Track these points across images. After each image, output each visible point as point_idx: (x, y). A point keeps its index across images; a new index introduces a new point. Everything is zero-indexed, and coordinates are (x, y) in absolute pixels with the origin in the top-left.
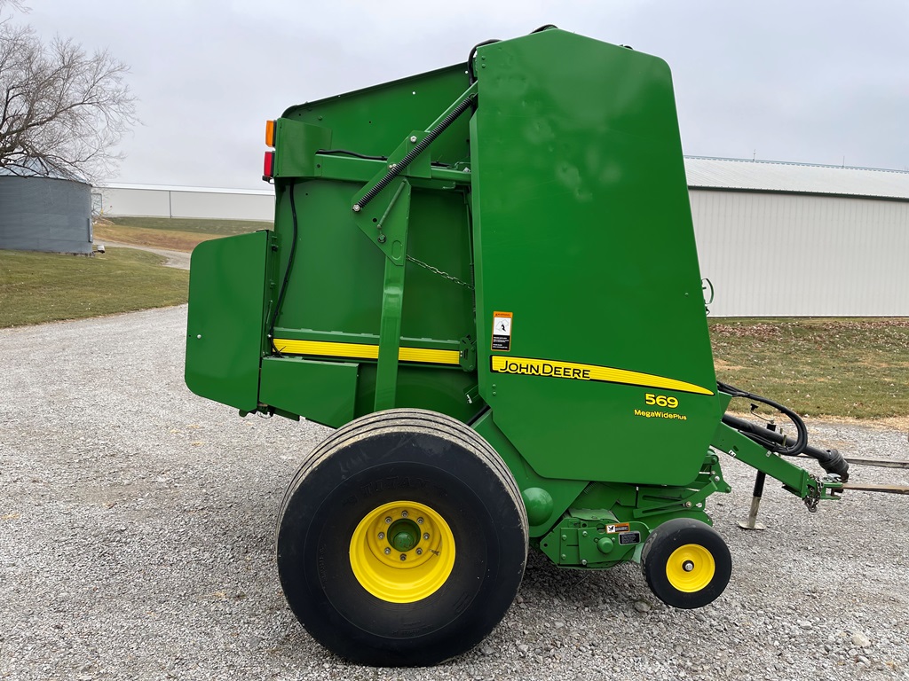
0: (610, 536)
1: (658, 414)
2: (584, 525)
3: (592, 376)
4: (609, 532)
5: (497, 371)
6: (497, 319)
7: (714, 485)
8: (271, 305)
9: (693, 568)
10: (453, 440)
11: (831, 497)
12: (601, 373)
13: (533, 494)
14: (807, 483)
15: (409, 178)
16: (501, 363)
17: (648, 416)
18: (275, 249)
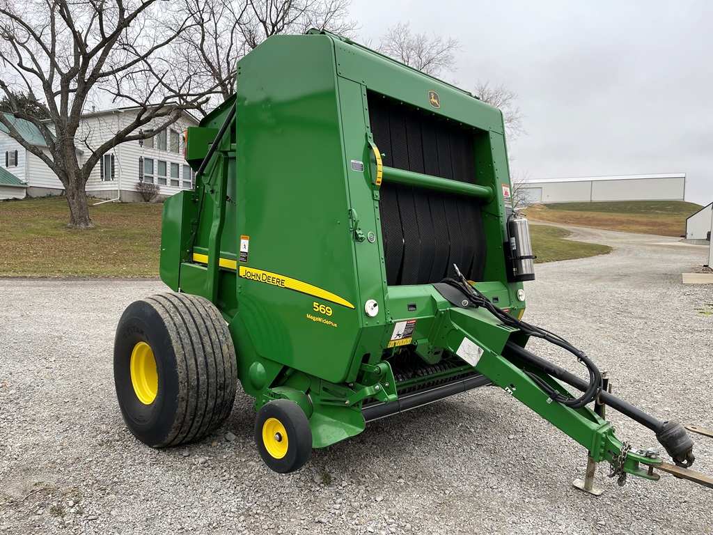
1: (320, 319)
2: (272, 396)
3: (285, 284)
5: (242, 277)
6: (242, 241)
7: (368, 391)
8: (192, 233)
9: (280, 439)
10: (157, 309)
11: (647, 476)
12: (291, 283)
13: (259, 367)
14: (602, 447)
15: (222, 152)
16: (243, 271)
17: (314, 320)
18: (195, 202)
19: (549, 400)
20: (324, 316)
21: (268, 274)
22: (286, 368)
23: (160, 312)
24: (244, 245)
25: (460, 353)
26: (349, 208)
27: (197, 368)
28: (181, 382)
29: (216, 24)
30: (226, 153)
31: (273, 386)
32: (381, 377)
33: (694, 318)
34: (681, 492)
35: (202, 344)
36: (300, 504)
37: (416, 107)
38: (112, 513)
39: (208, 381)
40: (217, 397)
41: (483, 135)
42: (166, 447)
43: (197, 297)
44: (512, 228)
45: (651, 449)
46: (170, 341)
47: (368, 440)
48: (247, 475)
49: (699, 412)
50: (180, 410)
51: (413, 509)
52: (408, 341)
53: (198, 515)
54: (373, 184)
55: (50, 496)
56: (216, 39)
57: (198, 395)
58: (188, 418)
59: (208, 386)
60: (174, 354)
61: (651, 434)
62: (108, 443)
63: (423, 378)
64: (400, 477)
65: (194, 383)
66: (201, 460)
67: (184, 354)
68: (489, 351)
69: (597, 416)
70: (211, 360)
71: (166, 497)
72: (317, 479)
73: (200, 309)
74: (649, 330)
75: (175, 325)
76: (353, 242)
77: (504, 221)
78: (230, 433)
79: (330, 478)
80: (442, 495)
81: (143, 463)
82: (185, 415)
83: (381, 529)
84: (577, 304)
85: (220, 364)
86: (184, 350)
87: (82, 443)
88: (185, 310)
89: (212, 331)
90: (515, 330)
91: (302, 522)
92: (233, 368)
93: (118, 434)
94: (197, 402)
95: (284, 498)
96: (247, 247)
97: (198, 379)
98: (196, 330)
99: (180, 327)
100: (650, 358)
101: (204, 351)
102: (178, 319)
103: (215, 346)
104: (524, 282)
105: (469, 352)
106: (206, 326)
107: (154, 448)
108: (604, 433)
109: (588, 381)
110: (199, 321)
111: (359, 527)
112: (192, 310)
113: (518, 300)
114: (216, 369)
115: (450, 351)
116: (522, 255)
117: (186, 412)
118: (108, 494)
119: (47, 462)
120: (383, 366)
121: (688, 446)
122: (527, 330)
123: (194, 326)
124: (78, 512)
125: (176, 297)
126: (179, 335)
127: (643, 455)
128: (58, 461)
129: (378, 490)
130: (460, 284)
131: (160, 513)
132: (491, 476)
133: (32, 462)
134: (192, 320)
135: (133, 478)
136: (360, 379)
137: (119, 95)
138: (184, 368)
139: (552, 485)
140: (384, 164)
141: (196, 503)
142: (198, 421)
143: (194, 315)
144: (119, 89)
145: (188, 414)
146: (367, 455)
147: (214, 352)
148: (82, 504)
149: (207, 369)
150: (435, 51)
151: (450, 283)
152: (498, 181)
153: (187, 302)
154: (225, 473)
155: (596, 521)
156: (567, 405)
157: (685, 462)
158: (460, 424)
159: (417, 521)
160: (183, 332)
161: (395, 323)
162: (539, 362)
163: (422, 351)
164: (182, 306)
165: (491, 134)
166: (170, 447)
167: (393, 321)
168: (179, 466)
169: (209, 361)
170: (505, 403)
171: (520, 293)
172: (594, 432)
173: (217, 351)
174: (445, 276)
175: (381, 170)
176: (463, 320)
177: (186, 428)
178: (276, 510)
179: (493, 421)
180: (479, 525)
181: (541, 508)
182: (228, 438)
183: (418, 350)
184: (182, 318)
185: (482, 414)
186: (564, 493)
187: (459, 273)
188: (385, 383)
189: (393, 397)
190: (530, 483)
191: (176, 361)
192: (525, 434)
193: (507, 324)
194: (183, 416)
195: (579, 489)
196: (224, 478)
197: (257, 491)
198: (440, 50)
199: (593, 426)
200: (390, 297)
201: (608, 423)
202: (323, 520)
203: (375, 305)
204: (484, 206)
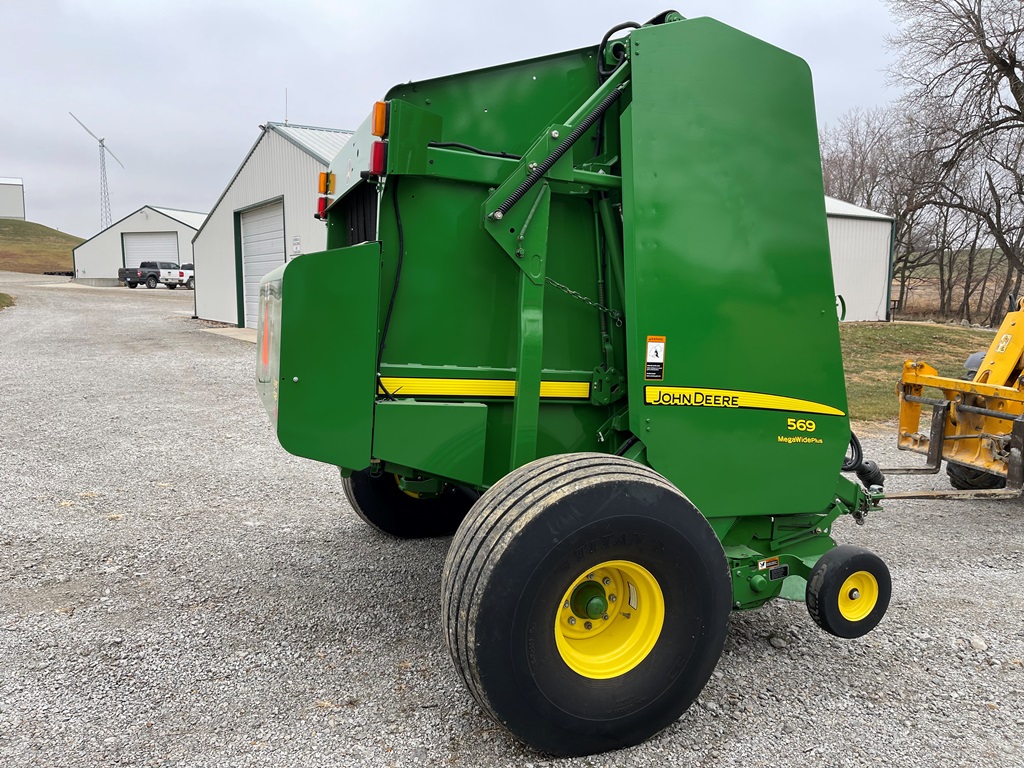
0: (761, 573)
1: (798, 439)
2: (737, 565)
3: (741, 403)
4: (760, 568)
5: (651, 404)
6: (651, 344)
12: (747, 399)
15: (549, 180)
16: (654, 394)
17: (790, 442)
20: (805, 434)
21: (706, 392)
24: (655, 351)
26: (837, 294)
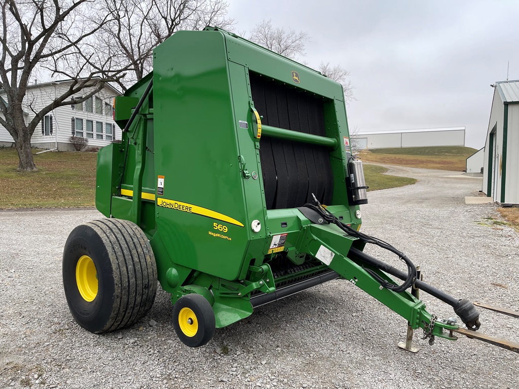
1: (218, 235)
2: (184, 292)
3: (193, 211)
5: (159, 206)
6: (159, 179)
7: (255, 285)
8: (120, 174)
9: (192, 323)
10: (97, 231)
11: (449, 337)
12: (196, 209)
13: (174, 271)
14: (417, 318)
15: (142, 114)
16: (160, 201)
17: (214, 236)
18: (122, 151)
19: (381, 287)
20: (222, 233)
21: (179, 203)
22: (193, 271)
23: (99, 233)
24: (161, 182)
25: (318, 256)
26: (239, 155)
27: (128, 273)
28: (116, 284)
29: (129, 19)
30: (145, 115)
31: (183, 285)
32: (264, 275)
33: (474, 227)
34: (471, 348)
35: (131, 255)
36: (207, 369)
37: (283, 82)
38: (67, 382)
39: (136, 282)
40: (143, 294)
41: (330, 102)
42: (105, 333)
43: (126, 221)
44: (351, 167)
45: (451, 319)
46: (107, 254)
47: (253, 321)
48: (166, 350)
49: (481, 293)
50: (116, 304)
51: (288, 368)
52: (281, 249)
53: (132, 381)
54: (255, 138)
55: (19, 371)
56: (129, 30)
57: (129, 293)
58: (121, 310)
59: (136, 286)
60: (111, 263)
61: (450, 308)
62: (60, 331)
63: (292, 275)
64: (278, 347)
65: (125, 284)
66: (132, 341)
67: (118, 263)
68: (339, 254)
69: (413, 297)
70: (138, 267)
71: (107, 369)
72: (219, 350)
73: (128, 230)
74: (444, 236)
75: (110, 242)
76: (242, 179)
77: (345, 162)
78: (152, 320)
79: (228, 349)
80: (308, 357)
81: (88, 345)
82: (119, 308)
83: (266, 384)
84: (395, 220)
85: (145, 270)
86: (118, 260)
87: (41, 332)
88: (118, 231)
89: (138, 246)
90: (356, 239)
91: (209, 382)
92: (154, 273)
93: (68, 324)
94: (128, 299)
95: (195, 365)
96: (163, 184)
97: (129, 281)
98: (126, 246)
99: (114, 244)
100: (445, 256)
101: (133, 261)
102: (113, 238)
103: (140, 257)
104: (360, 205)
105: (324, 255)
106: (134, 243)
107: (96, 334)
108: (419, 308)
109: (407, 273)
110: (128, 239)
111: (251, 383)
112: (123, 231)
113: (357, 218)
114: (142, 274)
115: (311, 255)
116: (359, 186)
117: (120, 306)
118: (63, 368)
119: (15, 346)
120: (265, 267)
121: (475, 316)
122: (364, 239)
123: (125, 243)
124: (42, 383)
125: (110, 221)
126: (114, 249)
127: (445, 323)
128: (24, 346)
129: (263, 356)
130: (317, 207)
131: (103, 381)
132: (341, 342)
133: (3, 348)
134: (123, 238)
135: (81, 356)
136: (248, 278)
137: (56, 71)
138: (119, 273)
139: (383, 347)
140: (262, 123)
141: (130, 372)
142: (129, 313)
143: (125, 235)
144: (56, 67)
145: (121, 307)
146: (253, 331)
147: (140, 261)
148: (44, 376)
149: (135, 274)
150: (290, 41)
151: (310, 207)
152: (341, 135)
153: (119, 225)
154: (150, 350)
155: (415, 371)
156: (393, 290)
157: (474, 327)
158: (318, 307)
159: (292, 377)
160: (117, 248)
161: (273, 236)
162: (373, 261)
163: (291, 256)
164: (115, 228)
165: (335, 101)
166: (107, 333)
167: (271, 235)
168: (115, 346)
169: (137, 268)
170: (349, 291)
171: (358, 213)
172: (412, 309)
173: (142, 260)
174: (306, 202)
175: (260, 127)
176: (319, 232)
177: (120, 318)
178: (189, 374)
179: (341, 304)
180: (335, 377)
181: (377, 363)
182: (151, 324)
183: (289, 255)
184: (116, 237)
185: (332, 300)
186: (392, 352)
187: (316, 200)
188: (266, 279)
189: (272, 289)
190: (368, 346)
191: (112, 269)
192: (364, 312)
193: (350, 235)
194: (117, 309)
195: (402, 348)
196: (150, 353)
197: (175, 361)
198: (294, 40)
199: (411, 304)
200: (268, 218)
201: (421, 302)
202: (224, 380)
203: (258, 224)
204: (331, 152)
